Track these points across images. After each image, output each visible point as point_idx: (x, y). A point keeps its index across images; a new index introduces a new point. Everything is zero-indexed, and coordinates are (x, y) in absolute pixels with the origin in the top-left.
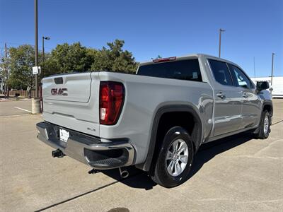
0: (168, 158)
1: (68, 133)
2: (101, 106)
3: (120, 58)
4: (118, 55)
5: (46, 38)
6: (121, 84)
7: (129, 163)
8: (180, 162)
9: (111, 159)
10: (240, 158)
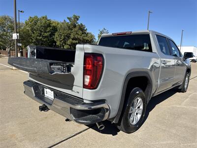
0: (130, 112)
1: (53, 92)
2: (85, 74)
3: (76, 29)
4: (75, 26)
5: (21, 12)
6: (101, 55)
7: (105, 118)
8: (137, 114)
9: (91, 115)
10: (173, 107)
